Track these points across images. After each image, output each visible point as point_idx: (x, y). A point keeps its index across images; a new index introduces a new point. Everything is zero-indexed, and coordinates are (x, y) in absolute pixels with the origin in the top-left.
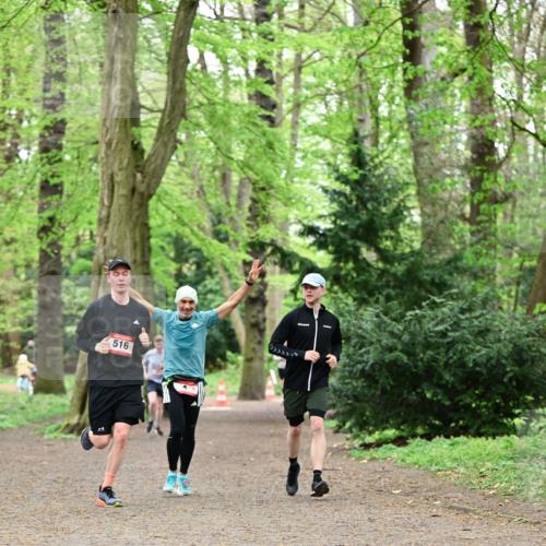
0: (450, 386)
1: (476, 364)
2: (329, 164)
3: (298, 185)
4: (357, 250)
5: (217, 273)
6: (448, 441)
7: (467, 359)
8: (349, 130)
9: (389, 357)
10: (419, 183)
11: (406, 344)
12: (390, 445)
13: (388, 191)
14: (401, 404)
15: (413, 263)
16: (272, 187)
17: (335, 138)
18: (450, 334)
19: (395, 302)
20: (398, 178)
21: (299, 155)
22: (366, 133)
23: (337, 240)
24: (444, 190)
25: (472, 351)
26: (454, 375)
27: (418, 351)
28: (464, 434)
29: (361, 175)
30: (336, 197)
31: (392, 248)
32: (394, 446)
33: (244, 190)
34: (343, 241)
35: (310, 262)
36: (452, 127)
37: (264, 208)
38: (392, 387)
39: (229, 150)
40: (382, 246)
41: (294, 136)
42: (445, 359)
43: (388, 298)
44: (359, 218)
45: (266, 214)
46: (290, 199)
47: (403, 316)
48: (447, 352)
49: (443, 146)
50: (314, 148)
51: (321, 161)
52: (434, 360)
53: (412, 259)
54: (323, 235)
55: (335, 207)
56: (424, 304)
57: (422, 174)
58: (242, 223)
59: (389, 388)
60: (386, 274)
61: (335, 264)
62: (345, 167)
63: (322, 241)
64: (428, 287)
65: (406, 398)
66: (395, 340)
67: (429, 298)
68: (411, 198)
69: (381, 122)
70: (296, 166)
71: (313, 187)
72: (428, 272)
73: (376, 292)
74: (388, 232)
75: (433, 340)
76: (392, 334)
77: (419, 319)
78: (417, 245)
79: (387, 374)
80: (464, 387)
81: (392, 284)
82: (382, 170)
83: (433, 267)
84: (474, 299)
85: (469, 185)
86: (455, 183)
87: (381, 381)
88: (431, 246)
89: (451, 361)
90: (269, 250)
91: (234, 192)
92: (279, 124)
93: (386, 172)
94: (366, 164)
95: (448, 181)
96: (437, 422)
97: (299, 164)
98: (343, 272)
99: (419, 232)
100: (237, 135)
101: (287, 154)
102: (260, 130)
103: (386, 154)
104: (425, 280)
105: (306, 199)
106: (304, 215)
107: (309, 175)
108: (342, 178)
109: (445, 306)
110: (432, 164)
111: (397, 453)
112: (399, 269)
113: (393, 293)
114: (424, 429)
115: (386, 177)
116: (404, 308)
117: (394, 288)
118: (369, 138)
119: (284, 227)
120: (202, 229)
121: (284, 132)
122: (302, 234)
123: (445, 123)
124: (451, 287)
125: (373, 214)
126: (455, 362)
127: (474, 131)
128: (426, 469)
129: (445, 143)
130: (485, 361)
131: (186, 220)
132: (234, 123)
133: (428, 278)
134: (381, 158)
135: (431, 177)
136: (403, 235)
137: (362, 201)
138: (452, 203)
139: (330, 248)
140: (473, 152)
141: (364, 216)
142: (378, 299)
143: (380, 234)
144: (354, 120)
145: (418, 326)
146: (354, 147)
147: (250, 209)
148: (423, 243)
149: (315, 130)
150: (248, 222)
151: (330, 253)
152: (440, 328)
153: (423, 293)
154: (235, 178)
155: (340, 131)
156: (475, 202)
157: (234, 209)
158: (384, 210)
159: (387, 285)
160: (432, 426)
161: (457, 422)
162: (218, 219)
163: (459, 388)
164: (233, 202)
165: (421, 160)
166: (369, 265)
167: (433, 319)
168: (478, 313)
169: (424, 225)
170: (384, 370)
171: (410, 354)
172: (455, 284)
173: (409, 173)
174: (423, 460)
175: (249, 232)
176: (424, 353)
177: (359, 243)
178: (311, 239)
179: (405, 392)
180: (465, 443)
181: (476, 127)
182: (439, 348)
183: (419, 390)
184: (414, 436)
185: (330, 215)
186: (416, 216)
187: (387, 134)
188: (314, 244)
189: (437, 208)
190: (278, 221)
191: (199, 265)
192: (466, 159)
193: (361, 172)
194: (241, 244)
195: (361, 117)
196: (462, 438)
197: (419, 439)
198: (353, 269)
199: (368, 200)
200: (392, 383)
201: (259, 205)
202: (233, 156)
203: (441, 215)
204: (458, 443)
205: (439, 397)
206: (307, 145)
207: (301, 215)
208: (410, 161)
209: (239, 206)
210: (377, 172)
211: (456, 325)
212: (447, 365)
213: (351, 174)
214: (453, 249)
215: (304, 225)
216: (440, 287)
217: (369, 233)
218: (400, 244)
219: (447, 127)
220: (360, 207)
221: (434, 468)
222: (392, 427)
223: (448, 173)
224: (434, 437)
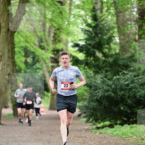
0: (130, 105)
1: (140, 96)
2: (84, 20)
3: (72, 28)
4: (94, 53)
5: (40, 61)
6: (129, 126)
7: (137, 95)
8: (91, 7)
9: (107, 94)
10: (118, 27)
11: (113, 89)
12: (107, 128)
13: (107, 30)
14: (111, 112)
15: (116, 58)
16: (62, 29)
17: (86, 10)
18: (130, 85)
19: (109, 73)
20: (110, 25)
21: (72, 16)
22: (98, 8)
23: (87, 49)
24: (128, 30)
25: (139, 91)
26: (132, 101)
27: (118, 91)
28: (136, 124)
29: (96, 24)
30: (86, 32)
31: (108, 52)
32: (108, 128)
33: (51, 30)
34: (89, 49)
35: (77, 57)
36: (131, 5)
37: (59, 37)
38: (108, 105)
39: (45, 14)
40: (104, 51)
41: (70, 9)
42: (128, 95)
43: (107, 71)
44: (95, 40)
45: (59, 39)
46: (69, 33)
47: (112, 78)
48: (129, 92)
49: (127, 13)
50: (78, 14)
51: (81, 19)
52: (124, 95)
53: (116, 56)
54: (82, 47)
55: (86, 36)
56: (120, 73)
57: (120, 23)
58: (50, 43)
59: (107, 106)
60: (106, 62)
61: (86, 58)
62: (90, 21)
63: (81, 49)
64: (122, 67)
65: (113, 110)
66: (109, 88)
67: (122, 72)
68: (115, 33)
69: (104, 4)
70: (71, 20)
71: (78, 29)
72: (122, 61)
73: (102, 69)
74: (106, 46)
75: (124, 88)
76: (108, 85)
77: (118, 79)
78: (117, 51)
79: (106, 100)
80: (136, 105)
81: (108, 66)
82: (104, 22)
83: (124, 59)
84: (139, 72)
85: (137, 28)
86: (132, 27)
87: (104, 103)
88: (123, 51)
89: (131, 95)
90: (61, 53)
91: (47, 30)
92: (65, 4)
93: (106, 23)
94: (98, 20)
95: (129, 26)
96: (125, 119)
97: (72, 19)
98: (89, 61)
99: (119, 46)
100: (48, 9)
101: (67, 16)
102: (57, 7)
103: (105, 16)
104: (121, 64)
105: (75, 33)
106: (74, 39)
107: (76, 24)
108: (89, 25)
109: (128, 74)
110: (123, 20)
111: (110, 131)
112: (111, 60)
113: (108, 69)
114: (120, 121)
115: (106, 25)
116: (112, 75)
117: (109, 67)
118: (99, 10)
119: (66, 44)
120: (35, 44)
121: (66, 7)
122: (73, 46)
123: (128, 4)
124: (130, 67)
125: (101, 39)
126: (132, 96)
127: (140, 7)
128: (121, 137)
129: (128, 12)
130: (144, 95)
131: (29, 41)
132: (47, 4)
133: (122, 63)
134: (104, 17)
135: (123, 24)
136: (112, 47)
137: (96, 34)
138: (131, 35)
139: (84, 52)
140: (139, 15)
141: (97, 40)
142: (102, 72)
143: (103, 47)
144: (93, 3)
145: (118, 82)
146: (94, 13)
147: (53, 37)
148: (120, 50)
149: (78, 7)
150: (53, 42)
151: (84, 53)
152: (126, 83)
153: (120, 69)
154: (48, 25)
155: (88, 7)
156: (140, 34)
157: (47, 37)
158: (105, 37)
159: (106, 66)
160: (123, 120)
161: (133, 119)
162: (41, 41)
163: (134, 105)
164: (47, 34)
165: (119, 18)
166: (99, 58)
167: (124, 79)
168: (141, 77)
169: (120, 43)
170: (105, 99)
171: (115, 93)
172: (132, 66)
173: (115, 23)
174: (120, 133)
175: (53, 46)
176: (120, 92)
177: (95, 50)
178: (77, 49)
179: (113, 107)
180: (136, 127)
181: (140, 6)
182: (126, 90)
183: (118, 107)
184: (116, 124)
185: (84, 39)
186: (117, 40)
187: (106, 8)
188: (78, 50)
189: (125, 36)
190: (64, 42)
191: (34, 58)
192: (137, 18)
193: (96, 23)
194: (50, 50)
195: (96, 2)
196: (135, 125)
197: (118, 125)
198: (93, 60)
199: (99, 33)
200: (108, 104)
201: (57, 36)
202: (46, 16)
203: (127, 39)
204: (133, 127)
205: (126, 109)
206: (75, 12)
207: (73, 39)
208: (115, 18)
209: (49, 35)
210: (102, 23)
211: (133, 82)
212: (129, 97)
213: (92, 23)
214: (132, 53)
215: (74, 43)
216: (126, 67)
217: (99, 46)
218: (111, 50)
219: (129, 5)
220: (96, 36)
221: (124, 136)
222: (108, 121)
223: (129, 23)
224: (124, 124)
